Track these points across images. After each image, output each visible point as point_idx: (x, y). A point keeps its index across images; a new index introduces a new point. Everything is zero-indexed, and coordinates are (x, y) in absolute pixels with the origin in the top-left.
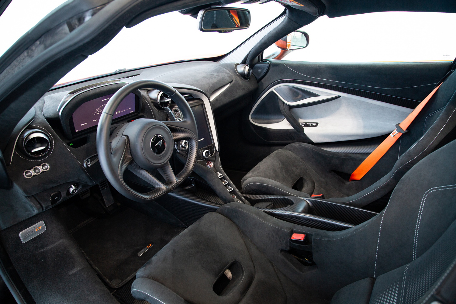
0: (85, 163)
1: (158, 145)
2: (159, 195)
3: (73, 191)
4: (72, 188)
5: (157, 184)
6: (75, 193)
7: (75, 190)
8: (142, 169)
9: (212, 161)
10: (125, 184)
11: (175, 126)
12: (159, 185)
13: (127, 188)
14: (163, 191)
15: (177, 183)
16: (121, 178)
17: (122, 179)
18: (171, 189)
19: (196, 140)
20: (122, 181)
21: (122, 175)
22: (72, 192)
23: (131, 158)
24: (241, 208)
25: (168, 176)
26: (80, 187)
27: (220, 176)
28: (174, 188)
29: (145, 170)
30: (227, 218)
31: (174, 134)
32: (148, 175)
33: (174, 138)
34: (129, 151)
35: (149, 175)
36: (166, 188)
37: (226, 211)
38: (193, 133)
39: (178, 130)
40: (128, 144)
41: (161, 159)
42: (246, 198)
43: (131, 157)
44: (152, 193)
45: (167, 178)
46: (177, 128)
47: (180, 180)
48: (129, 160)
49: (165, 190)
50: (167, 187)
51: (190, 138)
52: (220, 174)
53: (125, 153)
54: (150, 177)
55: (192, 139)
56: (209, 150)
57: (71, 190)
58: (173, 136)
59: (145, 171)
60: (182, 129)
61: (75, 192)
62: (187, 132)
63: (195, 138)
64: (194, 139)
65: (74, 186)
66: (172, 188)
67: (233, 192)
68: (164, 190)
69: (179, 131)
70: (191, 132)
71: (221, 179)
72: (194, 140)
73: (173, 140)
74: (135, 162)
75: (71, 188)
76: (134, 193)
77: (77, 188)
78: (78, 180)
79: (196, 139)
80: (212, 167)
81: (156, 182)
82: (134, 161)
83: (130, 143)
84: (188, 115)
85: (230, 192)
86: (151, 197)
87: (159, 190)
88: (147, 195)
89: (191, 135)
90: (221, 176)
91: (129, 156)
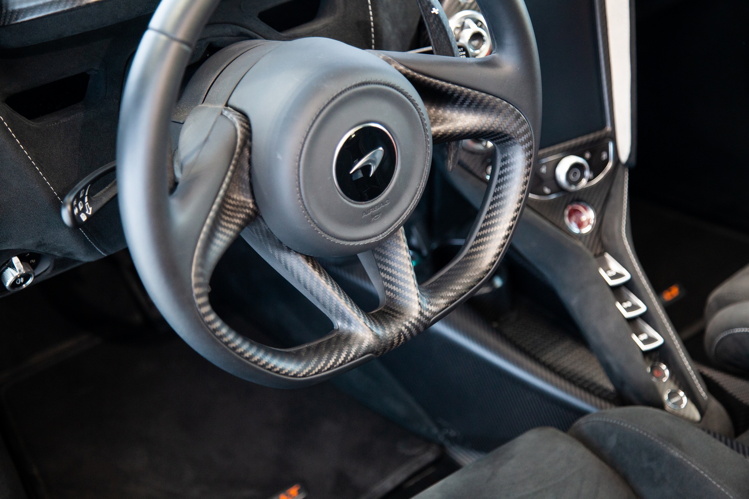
0: (69, 207)
1: (366, 169)
2: (340, 365)
3: (16, 279)
4: (13, 267)
5: (343, 317)
6: (24, 286)
7: (26, 277)
8: (289, 250)
9: (593, 207)
10: (212, 317)
11: (448, 82)
12: (349, 322)
13: (218, 334)
14: (360, 348)
15: (423, 319)
16: (199, 296)
17: (203, 300)
18: (393, 343)
19: (527, 145)
20: (201, 306)
21: (207, 281)
22: (14, 285)
23: (251, 206)
24: (679, 446)
25: (389, 282)
26: (44, 267)
27: (612, 278)
28: (408, 336)
29: (301, 254)
30: (609, 472)
31: (440, 112)
32: (312, 277)
33: (435, 129)
34: (246, 177)
35: (316, 274)
36: (377, 336)
37: (612, 442)
38: (518, 117)
39: (458, 97)
40: (246, 152)
41: (368, 221)
42: (712, 387)
43: (250, 201)
44: (317, 351)
45: (386, 289)
46: (455, 90)
47: (436, 305)
48: (243, 216)
49: (369, 346)
50: (380, 332)
51: (506, 135)
52: (615, 266)
53: (228, 185)
54: (318, 284)
55: (510, 139)
56: (588, 155)
57: (10, 276)
58: (434, 122)
59: (300, 258)
60: (476, 96)
61: (22, 284)
62: (494, 107)
63: (526, 136)
64: (523, 139)
65: (22, 260)
66: (399, 336)
67: (660, 355)
68: (365, 345)
69: (462, 104)
70: (513, 111)
71: (615, 289)
72: (522, 144)
73: (430, 139)
74: (264, 221)
75: (9, 270)
76: (245, 351)
77: (34, 267)
78: (40, 245)
79: (529, 139)
80: (586, 230)
81: (337, 306)
82: (261, 217)
83: (254, 149)
84: (510, 40)
85: (646, 354)
86: (310, 371)
87: (345, 339)
88: (297, 357)
89: (511, 124)
90: (618, 276)
91: (243, 198)
